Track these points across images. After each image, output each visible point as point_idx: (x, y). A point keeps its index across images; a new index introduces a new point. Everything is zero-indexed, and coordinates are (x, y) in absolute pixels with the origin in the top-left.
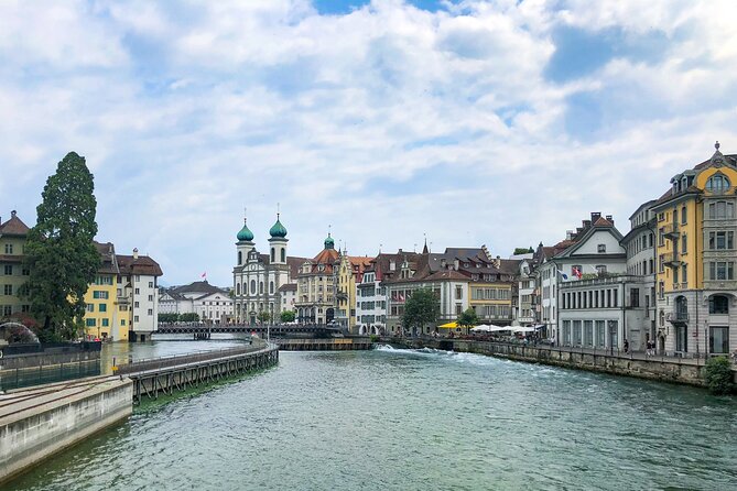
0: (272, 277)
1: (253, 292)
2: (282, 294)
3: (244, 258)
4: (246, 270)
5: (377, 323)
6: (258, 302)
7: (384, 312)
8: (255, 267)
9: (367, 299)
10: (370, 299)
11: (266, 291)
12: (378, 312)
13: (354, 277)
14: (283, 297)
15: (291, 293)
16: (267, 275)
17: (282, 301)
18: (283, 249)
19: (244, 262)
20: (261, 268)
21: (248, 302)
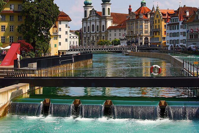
0: (103, 23)
1: (93, 30)
2: (109, 31)
3: (88, 13)
4: (89, 19)
5: (181, 44)
6: (96, 36)
7: (185, 38)
8: (95, 18)
9: (173, 31)
10: (176, 31)
11: (101, 30)
12: (181, 38)
13: (164, 20)
14: (109, 33)
15: (114, 31)
16: (100, 22)
17: (109, 35)
18: (109, 9)
19: (88, 16)
20: (97, 18)
21: (90, 36)
